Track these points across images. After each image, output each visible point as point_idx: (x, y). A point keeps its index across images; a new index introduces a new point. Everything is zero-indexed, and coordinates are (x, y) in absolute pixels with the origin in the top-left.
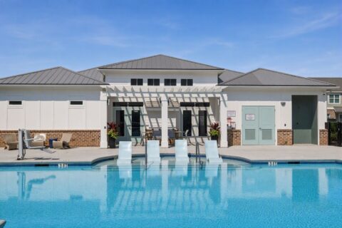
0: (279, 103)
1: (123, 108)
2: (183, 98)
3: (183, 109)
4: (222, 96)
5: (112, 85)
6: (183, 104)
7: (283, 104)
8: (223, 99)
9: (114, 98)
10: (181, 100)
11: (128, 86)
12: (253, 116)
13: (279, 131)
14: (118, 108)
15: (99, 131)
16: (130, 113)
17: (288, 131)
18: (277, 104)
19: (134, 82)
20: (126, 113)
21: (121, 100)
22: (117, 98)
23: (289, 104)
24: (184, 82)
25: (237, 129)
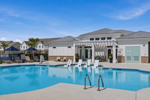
0: (142, 45)
1: (87, 49)
2: (108, 44)
3: (108, 48)
4: (114, 43)
5: (83, 41)
6: (108, 47)
7: (144, 46)
8: (114, 44)
9: (84, 45)
10: (107, 45)
11: (89, 41)
12: (130, 51)
13: (142, 57)
14: (86, 49)
15: (73, 56)
16: (90, 50)
17: (146, 57)
18: (141, 46)
19: (91, 39)
20: (88, 50)
21: (87, 46)
22: (85, 45)
23: (147, 46)
24: (108, 38)
25: (123, 56)
